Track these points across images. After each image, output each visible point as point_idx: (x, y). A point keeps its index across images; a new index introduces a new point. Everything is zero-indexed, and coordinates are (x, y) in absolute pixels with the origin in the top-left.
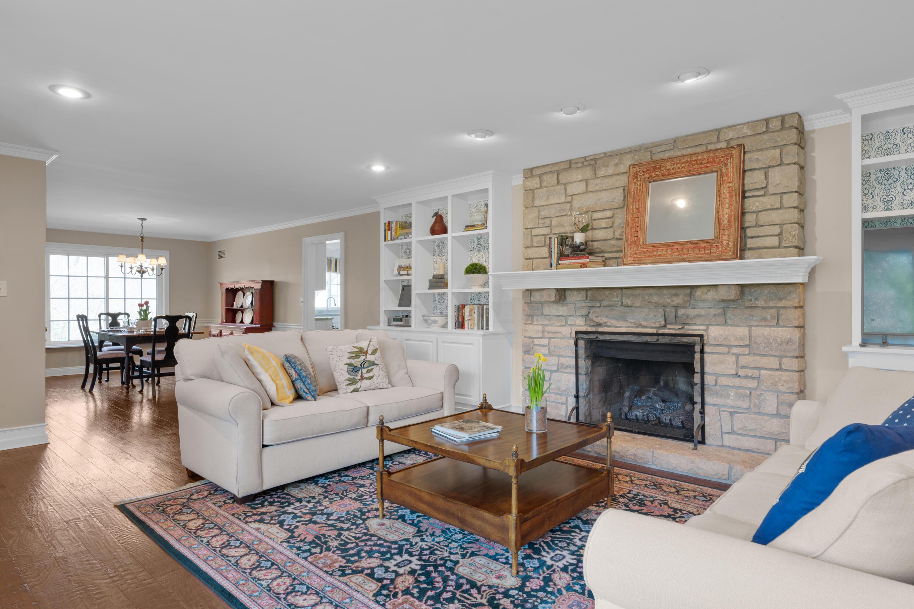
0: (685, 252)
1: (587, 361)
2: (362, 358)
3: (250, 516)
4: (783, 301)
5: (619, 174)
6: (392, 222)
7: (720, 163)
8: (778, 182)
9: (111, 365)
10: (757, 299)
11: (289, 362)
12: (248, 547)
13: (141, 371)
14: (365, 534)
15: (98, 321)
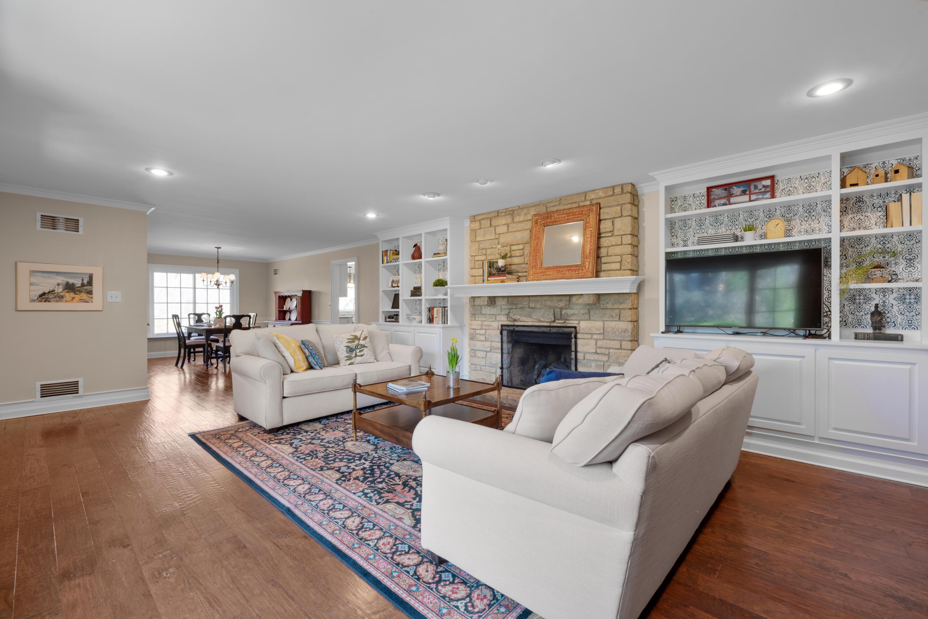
0: (564, 272)
1: (509, 344)
2: (356, 342)
3: (273, 440)
4: (623, 305)
5: (527, 221)
6: (387, 251)
7: (586, 215)
8: (619, 228)
9: (197, 350)
10: (607, 303)
11: (304, 344)
12: (267, 456)
13: (216, 354)
14: (342, 450)
15: (188, 319)
